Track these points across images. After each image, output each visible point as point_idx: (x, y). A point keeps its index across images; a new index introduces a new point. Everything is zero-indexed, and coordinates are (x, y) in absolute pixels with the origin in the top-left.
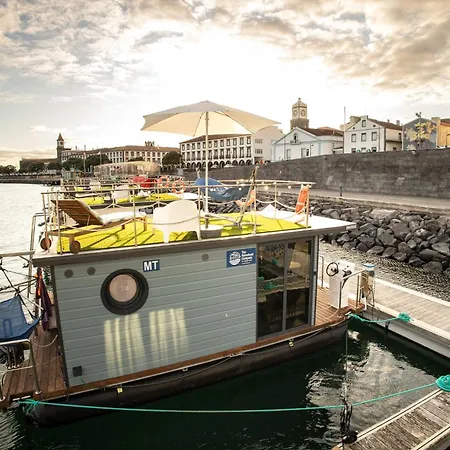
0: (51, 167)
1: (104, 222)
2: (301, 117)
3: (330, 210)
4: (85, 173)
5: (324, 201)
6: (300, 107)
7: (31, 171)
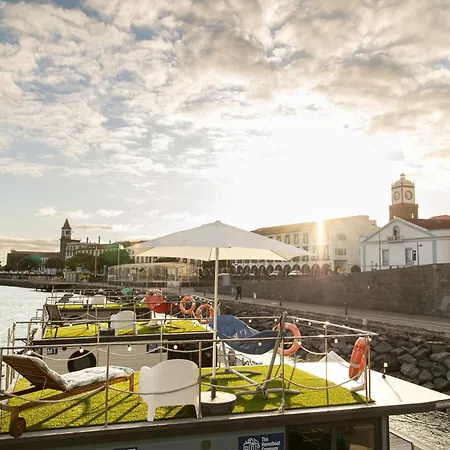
0: (50, 264)
1: (68, 386)
2: (405, 201)
3: (444, 354)
4: (96, 274)
5: (434, 339)
6: (403, 187)
7: (22, 269)
